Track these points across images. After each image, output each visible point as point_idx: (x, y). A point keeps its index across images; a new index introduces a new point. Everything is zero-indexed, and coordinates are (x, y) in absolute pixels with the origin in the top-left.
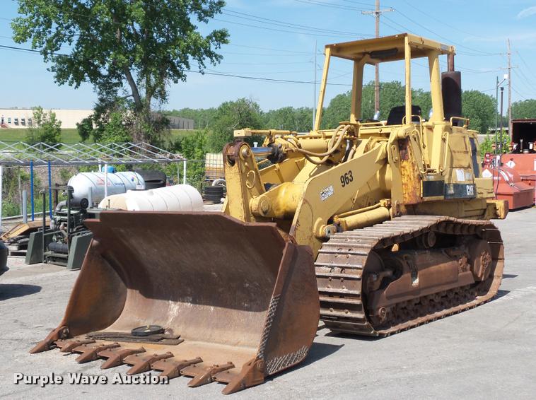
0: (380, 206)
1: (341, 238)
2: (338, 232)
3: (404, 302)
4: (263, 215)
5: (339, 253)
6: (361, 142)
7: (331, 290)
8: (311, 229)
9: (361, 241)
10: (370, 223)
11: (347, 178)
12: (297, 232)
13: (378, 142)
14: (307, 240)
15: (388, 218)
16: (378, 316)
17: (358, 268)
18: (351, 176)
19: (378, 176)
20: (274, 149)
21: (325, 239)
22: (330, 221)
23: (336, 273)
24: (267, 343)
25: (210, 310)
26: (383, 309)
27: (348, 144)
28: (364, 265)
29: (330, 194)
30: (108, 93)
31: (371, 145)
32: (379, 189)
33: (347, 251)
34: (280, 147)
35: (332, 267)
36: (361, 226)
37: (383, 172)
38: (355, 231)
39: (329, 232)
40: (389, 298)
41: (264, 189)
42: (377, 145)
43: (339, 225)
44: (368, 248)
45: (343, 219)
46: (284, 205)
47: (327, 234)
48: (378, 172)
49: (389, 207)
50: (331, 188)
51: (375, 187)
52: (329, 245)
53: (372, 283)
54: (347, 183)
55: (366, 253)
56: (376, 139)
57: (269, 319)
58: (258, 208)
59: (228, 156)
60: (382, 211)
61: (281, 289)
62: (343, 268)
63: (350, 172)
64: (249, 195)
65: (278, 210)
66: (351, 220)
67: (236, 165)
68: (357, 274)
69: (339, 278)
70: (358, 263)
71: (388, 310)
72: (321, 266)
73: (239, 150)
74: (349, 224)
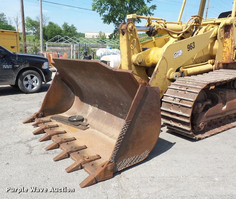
0: (208, 63)
1: (182, 81)
2: (181, 77)
3: (215, 119)
4: (139, 65)
5: (180, 90)
6: (202, 28)
7: (172, 111)
8: (166, 74)
9: (195, 83)
10: (201, 73)
11: (192, 46)
12: (156, 75)
13: (213, 27)
14: (162, 80)
15: (212, 70)
16: (199, 127)
17: (190, 101)
18: (194, 45)
19: (209, 47)
20: (150, 28)
21: (173, 80)
22: (178, 70)
23: (176, 102)
24: (118, 152)
25: (104, 113)
26: (203, 124)
27: (194, 29)
28: (195, 99)
29: (180, 54)
30: (118, 26)
31: (208, 29)
32: (209, 54)
33: (185, 89)
34: (154, 27)
35: (175, 98)
36: (196, 74)
37: (212, 44)
38: (192, 77)
39: (176, 76)
40: (207, 117)
41: (141, 50)
42: (212, 29)
43: (183, 72)
44: (199, 89)
45: (185, 70)
46: (152, 60)
47: (174, 77)
48: (210, 44)
49: (213, 64)
50: (181, 51)
51: (206, 53)
52: (175, 84)
53: (198, 109)
54: (191, 49)
55: (197, 92)
56: (211, 26)
57: (121, 137)
58: (136, 61)
59: (122, 30)
60: (208, 66)
61: (132, 117)
62: (181, 99)
63: (194, 42)
64: (132, 53)
65: (148, 62)
66: (190, 70)
67: (125, 35)
68: (190, 104)
69: (178, 105)
70: (191, 98)
71: (206, 123)
72: (168, 96)
73: (127, 26)
74: (189, 72)
